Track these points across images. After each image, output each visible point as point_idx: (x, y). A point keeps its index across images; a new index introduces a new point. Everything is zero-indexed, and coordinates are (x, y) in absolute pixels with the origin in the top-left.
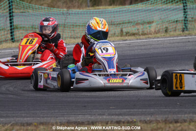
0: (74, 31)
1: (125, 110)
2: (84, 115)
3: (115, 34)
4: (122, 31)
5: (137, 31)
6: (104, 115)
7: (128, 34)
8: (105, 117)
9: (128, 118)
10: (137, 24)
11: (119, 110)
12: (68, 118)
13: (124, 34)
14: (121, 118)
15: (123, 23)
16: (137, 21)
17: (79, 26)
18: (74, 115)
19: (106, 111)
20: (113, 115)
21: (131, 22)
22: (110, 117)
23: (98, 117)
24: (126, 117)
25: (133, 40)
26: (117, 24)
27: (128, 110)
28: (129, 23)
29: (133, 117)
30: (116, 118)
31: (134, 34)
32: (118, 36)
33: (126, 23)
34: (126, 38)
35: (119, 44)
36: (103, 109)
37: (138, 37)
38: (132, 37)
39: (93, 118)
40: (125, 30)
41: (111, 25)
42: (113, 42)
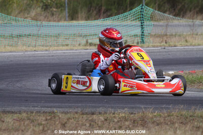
0: (46, 40)
7: (91, 44)
15: (89, 35)
17: (51, 36)
26: (84, 36)
28: (94, 35)
33: (91, 35)
35: (81, 52)
41: (79, 36)
42: (76, 50)
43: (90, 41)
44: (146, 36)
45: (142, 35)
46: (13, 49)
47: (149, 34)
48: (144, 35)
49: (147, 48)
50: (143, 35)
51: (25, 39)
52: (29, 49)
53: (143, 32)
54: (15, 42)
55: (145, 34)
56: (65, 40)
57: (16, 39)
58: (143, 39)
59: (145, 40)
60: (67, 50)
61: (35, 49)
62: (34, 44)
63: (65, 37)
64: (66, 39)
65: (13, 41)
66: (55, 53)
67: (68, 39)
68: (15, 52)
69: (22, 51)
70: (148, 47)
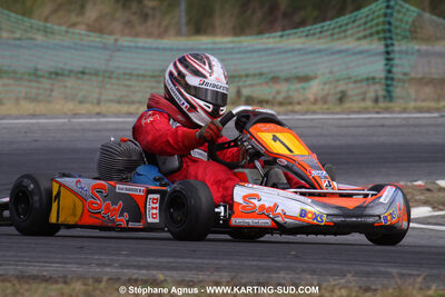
43: (246, 92)
44: (399, 80)
45: (387, 78)
46: (40, 108)
47: (405, 74)
48: (392, 79)
49: (401, 112)
50: (389, 78)
51: (70, 82)
52: (83, 109)
53: (389, 72)
54: (45, 90)
55: (396, 76)
57: (46, 83)
58: (391, 88)
59: (397, 91)
61: (98, 110)
62: (96, 95)
65: (38, 88)
68: (44, 116)
69: (65, 115)
70: (404, 110)
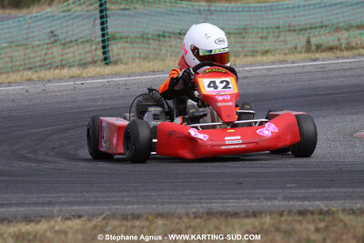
1: (315, 190)
2: (239, 199)
3: (296, 48)
4: (308, 42)
5: (336, 43)
6: (275, 198)
7: (319, 48)
8: (277, 203)
9: (322, 205)
10: (338, 29)
11: (303, 191)
12: (209, 205)
13: (313, 48)
14: (307, 204)
15: (311, 28)
16: (338, 23)
18: (220, 199)
19: (280, 191)
20: (291, 199)
21: (326, 26)
22: (286, 203)
23: (265, 203)
24: (317, 203)
25: (328, 59)
26: (300, 30)
27: (320, 190)
28: (322, 27)
29: (329, 203)
30: (298, 205)
31: (331, 49)
32: (301, 52)
33: (316, 28)
34: (317, 55)
35: (303, 66)
36: (274, 188)
37: (339, 53)
38: (329, 54)
39: (255, 205)
40: (314, 41)
41: (290, 31)
42: (293, 62)
56: (260, 40)
60: (273, 63)
63: (259, 35)
64: (262, 38)
66: (249, 71)
67: (266, 38)
